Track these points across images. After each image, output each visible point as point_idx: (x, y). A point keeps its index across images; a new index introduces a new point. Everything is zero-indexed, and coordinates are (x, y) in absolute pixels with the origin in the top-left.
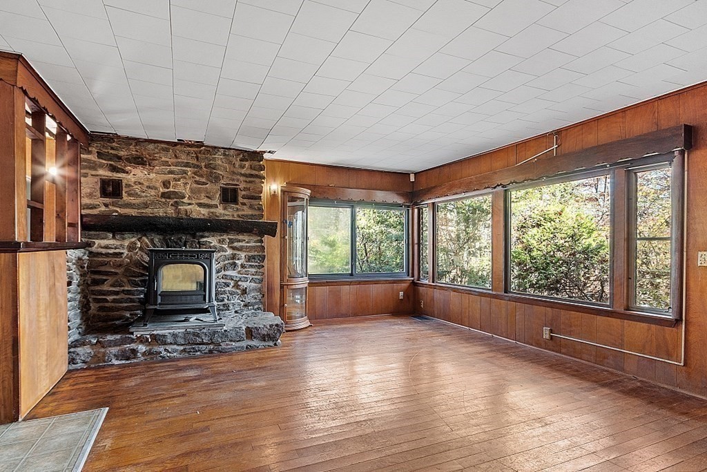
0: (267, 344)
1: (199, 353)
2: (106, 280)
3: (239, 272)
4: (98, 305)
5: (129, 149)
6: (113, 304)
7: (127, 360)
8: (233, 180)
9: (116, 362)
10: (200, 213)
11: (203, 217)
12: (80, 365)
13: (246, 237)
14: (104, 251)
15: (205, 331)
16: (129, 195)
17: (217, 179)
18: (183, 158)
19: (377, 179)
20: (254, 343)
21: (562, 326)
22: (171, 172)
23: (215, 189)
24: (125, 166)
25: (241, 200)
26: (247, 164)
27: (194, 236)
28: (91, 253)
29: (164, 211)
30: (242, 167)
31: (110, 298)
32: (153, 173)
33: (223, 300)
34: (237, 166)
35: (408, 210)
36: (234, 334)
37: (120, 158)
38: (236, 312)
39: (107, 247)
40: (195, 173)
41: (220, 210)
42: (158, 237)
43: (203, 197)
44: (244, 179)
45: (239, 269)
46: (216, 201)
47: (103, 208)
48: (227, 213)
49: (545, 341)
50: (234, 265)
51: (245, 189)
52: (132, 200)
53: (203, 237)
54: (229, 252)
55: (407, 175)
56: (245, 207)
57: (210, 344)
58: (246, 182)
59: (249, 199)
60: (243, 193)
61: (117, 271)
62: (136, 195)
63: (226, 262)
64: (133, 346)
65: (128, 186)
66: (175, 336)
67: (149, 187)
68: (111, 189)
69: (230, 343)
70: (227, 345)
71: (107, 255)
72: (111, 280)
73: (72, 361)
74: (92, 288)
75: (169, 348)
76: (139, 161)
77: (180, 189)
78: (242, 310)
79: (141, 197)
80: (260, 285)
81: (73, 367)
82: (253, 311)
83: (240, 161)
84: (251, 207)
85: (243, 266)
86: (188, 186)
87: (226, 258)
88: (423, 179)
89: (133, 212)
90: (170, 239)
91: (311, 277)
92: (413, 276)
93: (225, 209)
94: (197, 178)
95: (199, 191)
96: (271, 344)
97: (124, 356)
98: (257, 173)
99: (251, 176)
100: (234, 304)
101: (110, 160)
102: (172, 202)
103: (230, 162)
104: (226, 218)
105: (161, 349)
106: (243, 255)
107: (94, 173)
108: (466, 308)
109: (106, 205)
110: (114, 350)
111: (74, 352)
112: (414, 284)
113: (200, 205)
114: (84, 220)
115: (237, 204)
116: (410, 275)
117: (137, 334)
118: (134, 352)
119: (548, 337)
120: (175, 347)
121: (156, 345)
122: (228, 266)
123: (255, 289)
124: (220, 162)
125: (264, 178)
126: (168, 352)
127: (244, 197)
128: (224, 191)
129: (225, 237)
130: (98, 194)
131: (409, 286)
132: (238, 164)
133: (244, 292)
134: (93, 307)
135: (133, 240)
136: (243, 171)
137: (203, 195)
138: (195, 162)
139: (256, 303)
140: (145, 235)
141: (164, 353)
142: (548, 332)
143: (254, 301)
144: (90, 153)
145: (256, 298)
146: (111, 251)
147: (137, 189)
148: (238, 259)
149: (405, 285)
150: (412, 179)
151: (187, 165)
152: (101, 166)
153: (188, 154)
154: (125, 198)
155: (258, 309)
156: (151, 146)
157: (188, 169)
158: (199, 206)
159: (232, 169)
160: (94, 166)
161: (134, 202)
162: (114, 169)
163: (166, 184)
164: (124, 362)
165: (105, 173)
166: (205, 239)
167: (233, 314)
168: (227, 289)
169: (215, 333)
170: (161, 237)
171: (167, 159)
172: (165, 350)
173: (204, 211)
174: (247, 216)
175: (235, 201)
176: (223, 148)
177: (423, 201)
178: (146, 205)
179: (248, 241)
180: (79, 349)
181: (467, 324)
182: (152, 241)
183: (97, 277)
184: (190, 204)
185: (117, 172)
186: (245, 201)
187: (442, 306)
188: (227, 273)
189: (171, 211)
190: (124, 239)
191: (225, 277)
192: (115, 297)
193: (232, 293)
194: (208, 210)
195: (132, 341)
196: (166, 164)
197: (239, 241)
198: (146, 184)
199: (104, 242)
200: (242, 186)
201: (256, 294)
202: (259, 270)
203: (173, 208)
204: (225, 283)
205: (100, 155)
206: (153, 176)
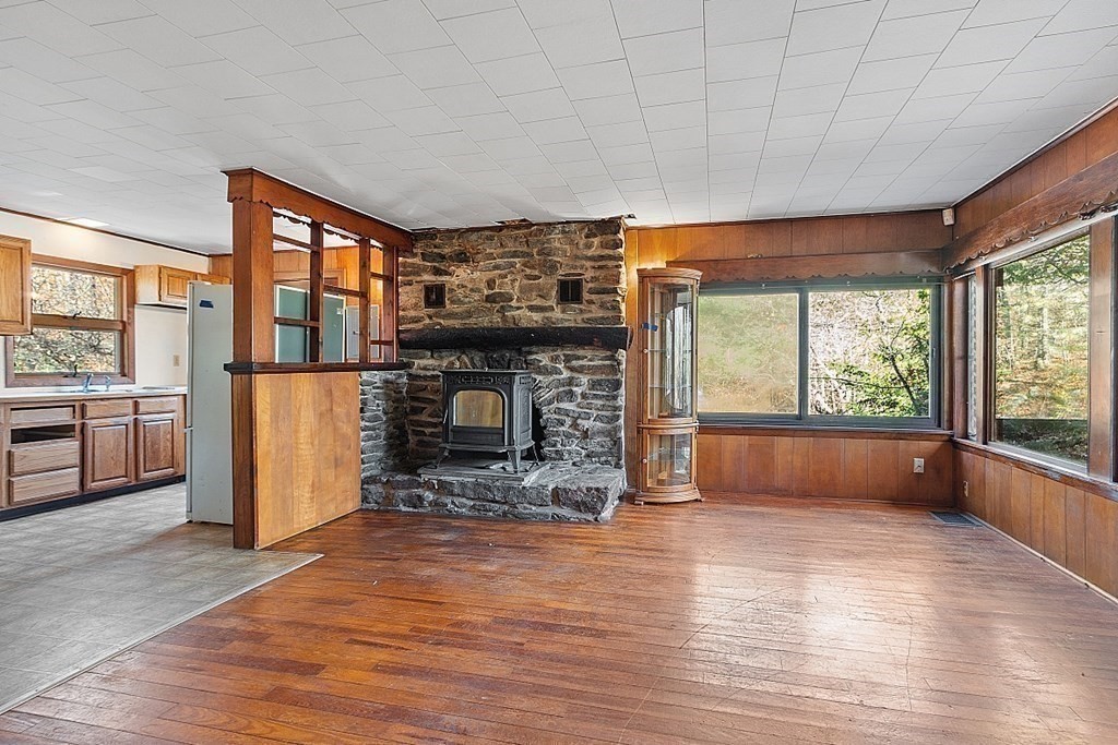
0: (584, 516)
1: (491, 514)
2: (425, 408)
3: (578, 405)
4: (417, 438)
5: (451, 245)
6: (430, 439)
7: (415, 508)
8: (576, 267)
9: (404, 509)
10: (529, 318)
11: (535, 325)
12: (373, 505)
13: (589, 353)
14: (422, 373)
15: (498, 484)
16: (452, 302)
17: (553, 267)
18: (511, 247)
20: (565, 512)
22: (496, 267)
23: (550, 283)
24: (450, 266)
25: (586, 296)
26: (596, 241)
27: (519, 352)
28: (410, 375)
29: (489, 320)
30: (588, 246)
31: (428, 430)
32: (477, 270)
33: (554, 446)
34: (581, 246)
36: (534, 494)
37: (443, 257)
38: (574, 464)
39: (425, 368)
40: (525, 265)
41: (557, 314)
42: (480, 354)
43: (534, 297)
44: (592, 264)
45: (579, 400)
46: (552, 302)
47: (427, 321)
48: (566, 317)
50: (571, 393)
51: (594, 279)
52: (456, 308)
53: (530, 353)
54: (566, 374)
56: (593, 306)
57: (504, 503)
58: (594, 268)
59: (598, 293)
60: (590, 285)
61: (435, 398)
62: (459, 302)
63: (561, 389)
64: (419, 491)
65: (451, 290)
66: (463, 485)
67: (472, 290)
68: (434, 296)
69: (528, 506)
70: (525, 508)
71: (425, 378)
72: (429, 408)
73: (365, 499)
74: (411, 417)
75: (456, 501)
76: (462, 258)
77: (507, 289)
78: (582, 462)
79: (463, 303)
80: (609, 427)
81: (366, 506)
82: (598, 465)
83: (586, 237)
84: (603, 306)
85: (584, 396)
86: (517, 284)
87: (560, 383)
88: (966, 216)
89: (456, 323)
90: (492, 357)
91: (701, 418)
92: (951, 428)
93: (563, 312)
94: (528, 271)
95: (530, 289)
96: (590, 517)
97: (410, 502)
98: (611, 252)
99: (602, 258)
100: (570, 453)
101: (433, 261)
102: (498, 306)
103: (571, 242)
104: (567, 324)
105: (448, 500)
106: (584, 379)
107: (419, 279)
108: (1038, 509)
109: (430, 318)
110: (402, 493)
111: (367, 490)
112: (954, 444)
113: (531, 308)
114: (402, 336)
115: (581, 303)
116: (945, 424)
117: (424, 477)
118: (420, 498)
120: (464, 500)
121: (443, 494)
122: (563, 394)
123: (601, 432)
124: (557, 244)
125: (621, 259)
126: (456, 505)
127: (591, 292)
128: (563, 285)
129: (559, 352)
130: (423, 304)
132: (582, 242)
133: (585, 434)
134: (411, 441)
135: (452, 358)
136: (590, 253)
137: (534, 293)
138: (525, 249)
139: (603, 454)
140: (464, 353)
141: (450, 506)
143: (601, 449)
144: (415, 255)
145: (602, 446)
146: (429, 373)
147: (460, 293)
148: (577, 386)
149: (928, 446)
150: (948, 218)
151: (515, 255)
152: (425, 269)
153: (516, 240)
154: (448, 307)
155: (607, 462)
156: (474, 237)
157: (517, 260)
158: (530, 310)
159: (575, 252)
160: (417, 271)
161: (457, 310)
162: (437, 272)
163: (490, 284)
164: (411, 509)
165: (428, 278)
166: (534, 357)
167: (569, 466)
168: (562, 428)
169: (510, 488)
170: (483, 355)
171: (492, 251)
172: (453, 502)
173: (537, 316)
174: (595, 320)
175: (577, 298)
176: (559, 223)
177: (968, 262)
178: (469, 314)
179: (592, 357)
180: (373, 487)
181: (1040, 547)
182: (472, 360)
183: (416, 404)
184: (518, 308)
185: (441, 275)
186: (593, 297)
187: (998, 499)
188: (562, 405)
189: (497, 319)
190: (442, 358)
191: (558, 411)
192: (433, 430)
193: (568, 436)
194: (542, 315)
195: (419, 485)
196: (490, 257)
197: (578, 358)
198: (470, 286)
199: (423, 362)
200: (589, 275)
201: (605, 439)
202: (608, 403)
203: (500, 315)
204: (559, 420)
205: (424, 257)
206: (477, 274)
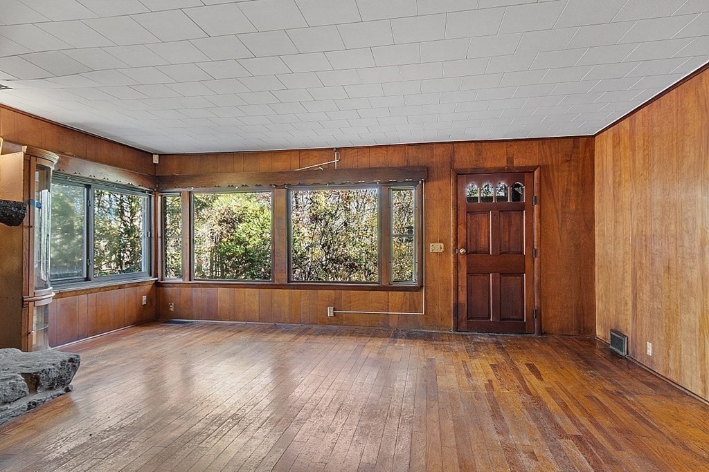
0: (55, 393)
19: (118, 154)
20: (39, 396)
21: (343, 304)
35: (150, 197)
49: (330, 319)
55: (150, 155)
92: (156, 276)
96: (61, 391)
108: (241, 303)
112: (157, 284)
116: (153, 275)
119: (332, 314)
131: (152, 287)
142: (332, 310)
149: (148, 287)
150: (156, 160)
177: (166, 188)
181: (242, 319)
187: (205, 305)
